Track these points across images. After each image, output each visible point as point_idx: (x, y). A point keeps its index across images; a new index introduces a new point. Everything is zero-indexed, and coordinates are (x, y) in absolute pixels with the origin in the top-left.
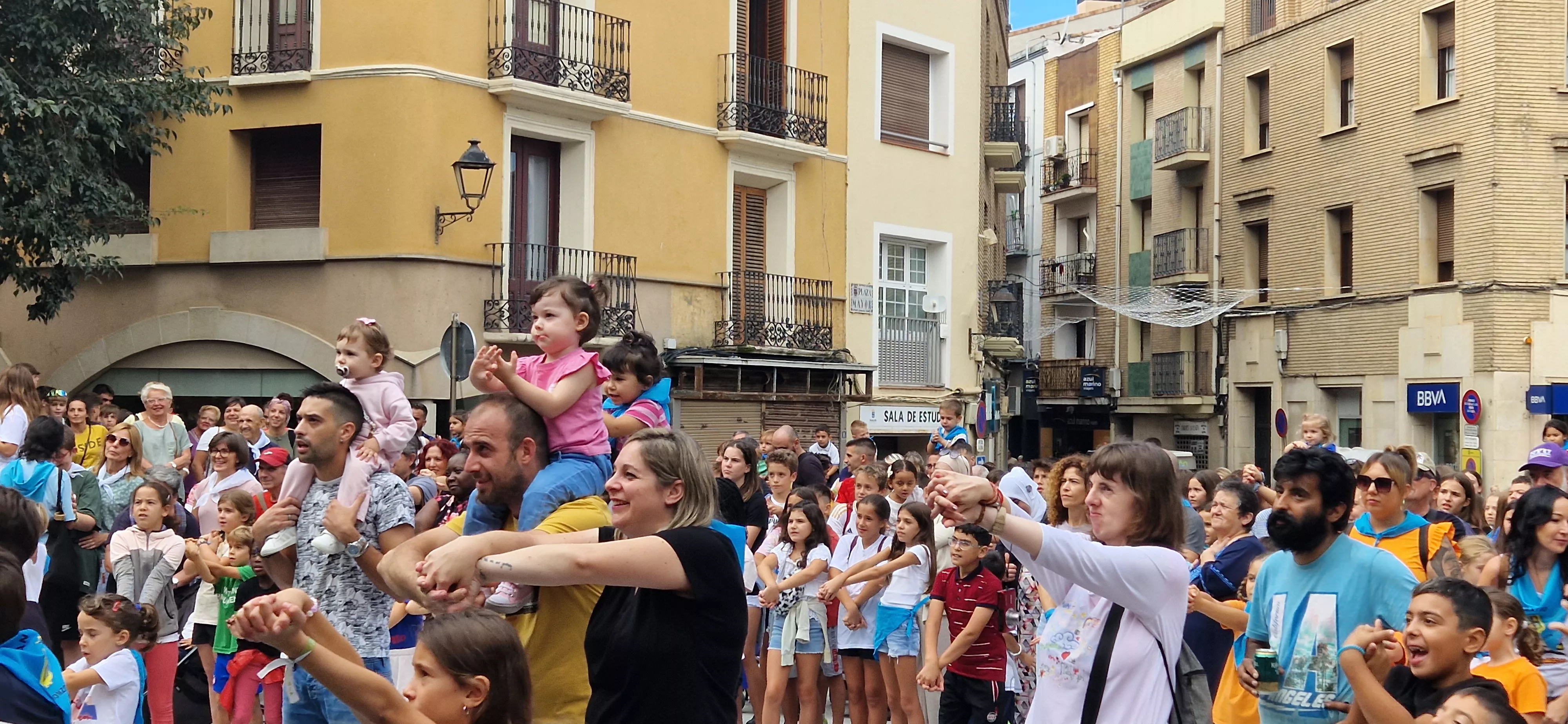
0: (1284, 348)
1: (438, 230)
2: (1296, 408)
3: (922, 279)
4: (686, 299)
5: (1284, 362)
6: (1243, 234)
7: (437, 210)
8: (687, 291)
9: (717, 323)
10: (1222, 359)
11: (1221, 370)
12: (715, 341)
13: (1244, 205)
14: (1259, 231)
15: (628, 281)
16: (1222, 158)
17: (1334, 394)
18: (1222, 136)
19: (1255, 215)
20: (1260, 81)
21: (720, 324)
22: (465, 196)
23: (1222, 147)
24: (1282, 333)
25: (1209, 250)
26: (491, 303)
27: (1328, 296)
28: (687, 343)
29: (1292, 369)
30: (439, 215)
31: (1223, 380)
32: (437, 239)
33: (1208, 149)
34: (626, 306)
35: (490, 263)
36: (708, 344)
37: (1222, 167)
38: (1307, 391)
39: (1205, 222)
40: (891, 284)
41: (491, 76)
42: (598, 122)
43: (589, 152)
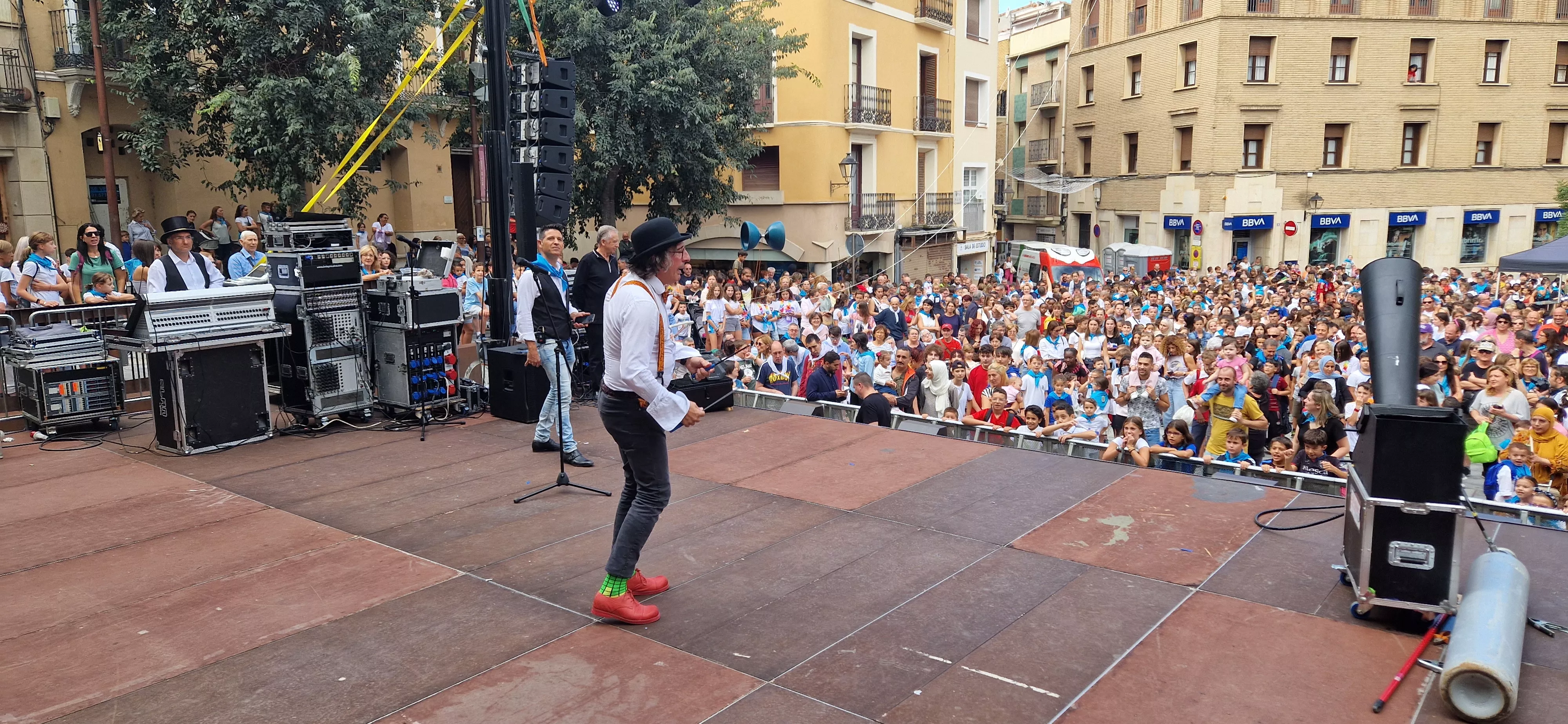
0: (1099, 196)
1: (831, 191)
2: (1103, 224)
3: (975, 184)
4: (905, 207)
5: (1098, 203)
6: (1077, 142)
7: (832, 182)
8: (906, 204)
9: (912, 216)
10: (1064, 200)
11: (1064, 205)
12: (912, 224)
13: (1078, 129)
14: (1087, 142)
15: (892, 204)
16: (1067, 105)
17: (1122, 218)
18: (1067, 95)
19: (1084, 134)
20: (1089, 70)
21: (914, 217)
22: (846, 177)
23: (1067, 100)
24: (1098, 190)
25: (1058, 149)
26: (846, 219)
27: (1122, 173)
28: (905, 225)
29: (1102, 206)
30: (831, 185)
31: (1065, 210)
32: (830, 194)
33: (1058, 100)
34: (890, 214)
35: (847, 202)
36: (910, 225)
37: (1066, 110)
38: (1111, 216)
39: (1056, 135)
40: (966, 188)
41: (846, 121)
42: (877, 135)
43: (874, 148)
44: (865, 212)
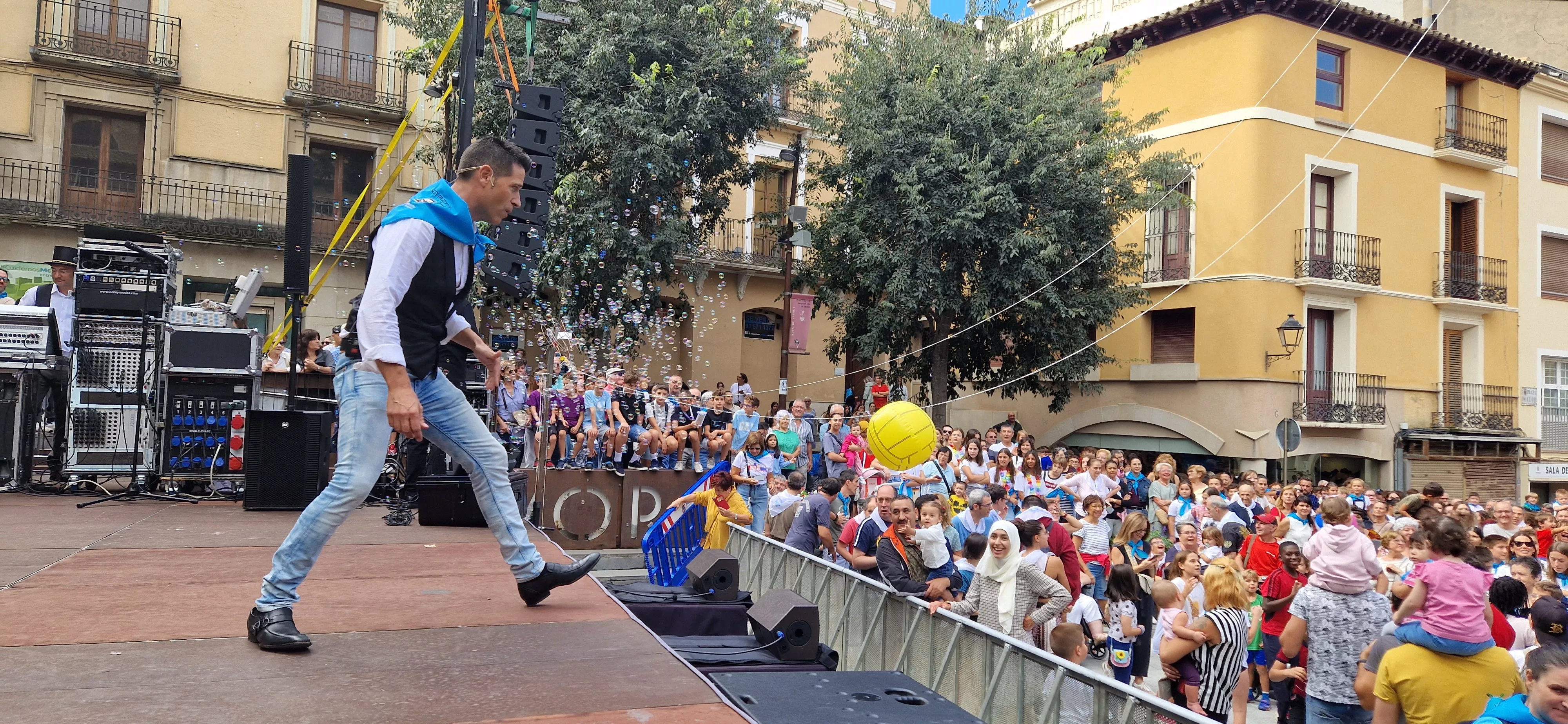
1: (1267, 365)
4: (1413, 399)
7: (1266, 353)
8: (1413, 395)
9: (1433, 414)
12: (1432, 424)
15: (1382, 390)
21: (1435, 414)
22: (1286, 345)
26: (1296, 404)
28: (1416, 424)
30: (1267, 356)
32: (1266, 368)
34: (1379, 405)
35: (1296, 381)
36: (1428, 426)
40: (1551, 386)
41: (1297, 276)
42: (1358, 298)
43: (1353, 316)
44: (1338, 397)
